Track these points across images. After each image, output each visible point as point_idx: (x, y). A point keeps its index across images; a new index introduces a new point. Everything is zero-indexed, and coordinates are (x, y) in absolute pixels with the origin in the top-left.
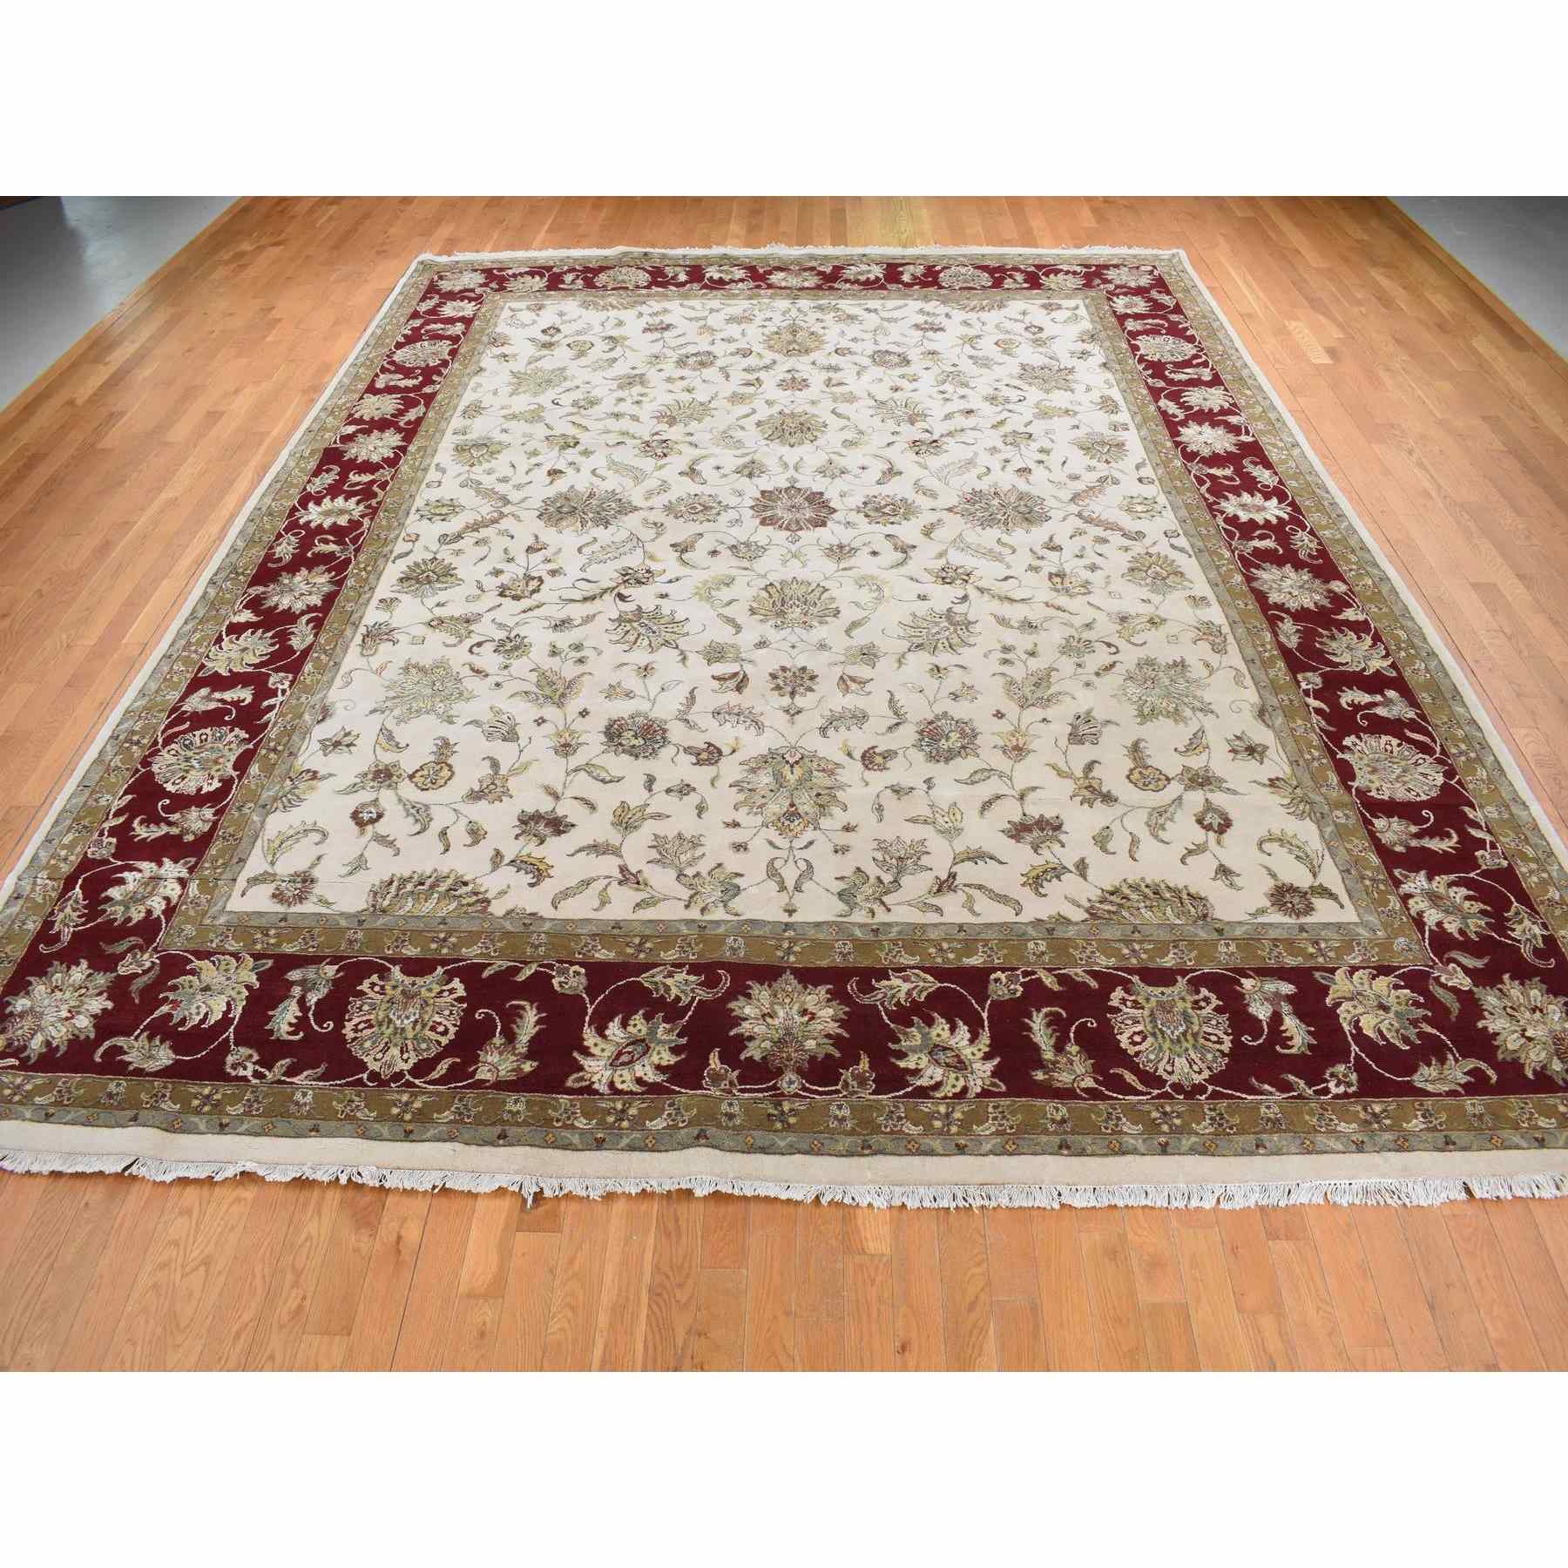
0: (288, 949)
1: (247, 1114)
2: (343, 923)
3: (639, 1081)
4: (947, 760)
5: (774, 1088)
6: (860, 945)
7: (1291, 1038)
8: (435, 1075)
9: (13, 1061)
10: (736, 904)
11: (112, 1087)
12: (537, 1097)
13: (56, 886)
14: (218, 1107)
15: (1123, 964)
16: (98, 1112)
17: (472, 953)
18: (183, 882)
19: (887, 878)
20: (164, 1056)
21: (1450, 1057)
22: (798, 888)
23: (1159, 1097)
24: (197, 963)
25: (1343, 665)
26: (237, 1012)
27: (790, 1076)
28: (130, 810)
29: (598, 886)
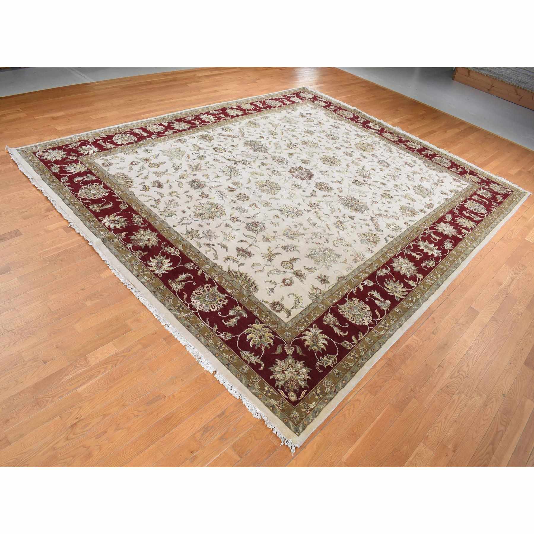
0: (93, 171)
1: (55, 186)
2: (106, 174)
3: (109, 226)
4: (249, 230)
5: (126, 244)
6: (177, 240)
7: (229, 322)
8: (84, 201)
9: (39, 157)
10: (167, 218)
11: (45, 169)
12: (92, 215)
13: (78, 140)
14: (53, 181)
15: (219, 283)
16: (39, 170)
17: (116, 192)
18: (94, 152)
19: (201, 236)
20: (57, 171)
21: (258, 357)
22: (182, 225)
23: (185, 303)
24: (79, 163)
25: (386, 287)
26: (73, 173)
27: (131, 245)
28: (103, 138)
29: (150, 198)
